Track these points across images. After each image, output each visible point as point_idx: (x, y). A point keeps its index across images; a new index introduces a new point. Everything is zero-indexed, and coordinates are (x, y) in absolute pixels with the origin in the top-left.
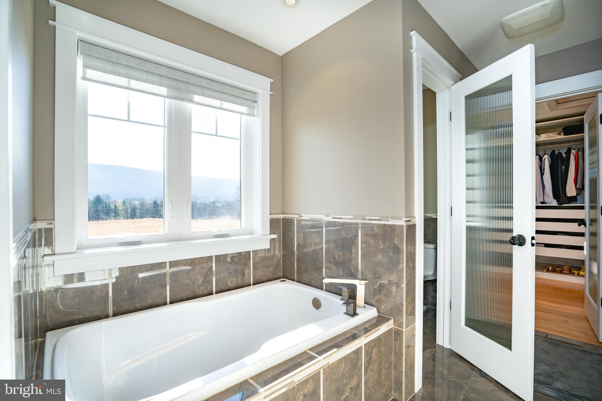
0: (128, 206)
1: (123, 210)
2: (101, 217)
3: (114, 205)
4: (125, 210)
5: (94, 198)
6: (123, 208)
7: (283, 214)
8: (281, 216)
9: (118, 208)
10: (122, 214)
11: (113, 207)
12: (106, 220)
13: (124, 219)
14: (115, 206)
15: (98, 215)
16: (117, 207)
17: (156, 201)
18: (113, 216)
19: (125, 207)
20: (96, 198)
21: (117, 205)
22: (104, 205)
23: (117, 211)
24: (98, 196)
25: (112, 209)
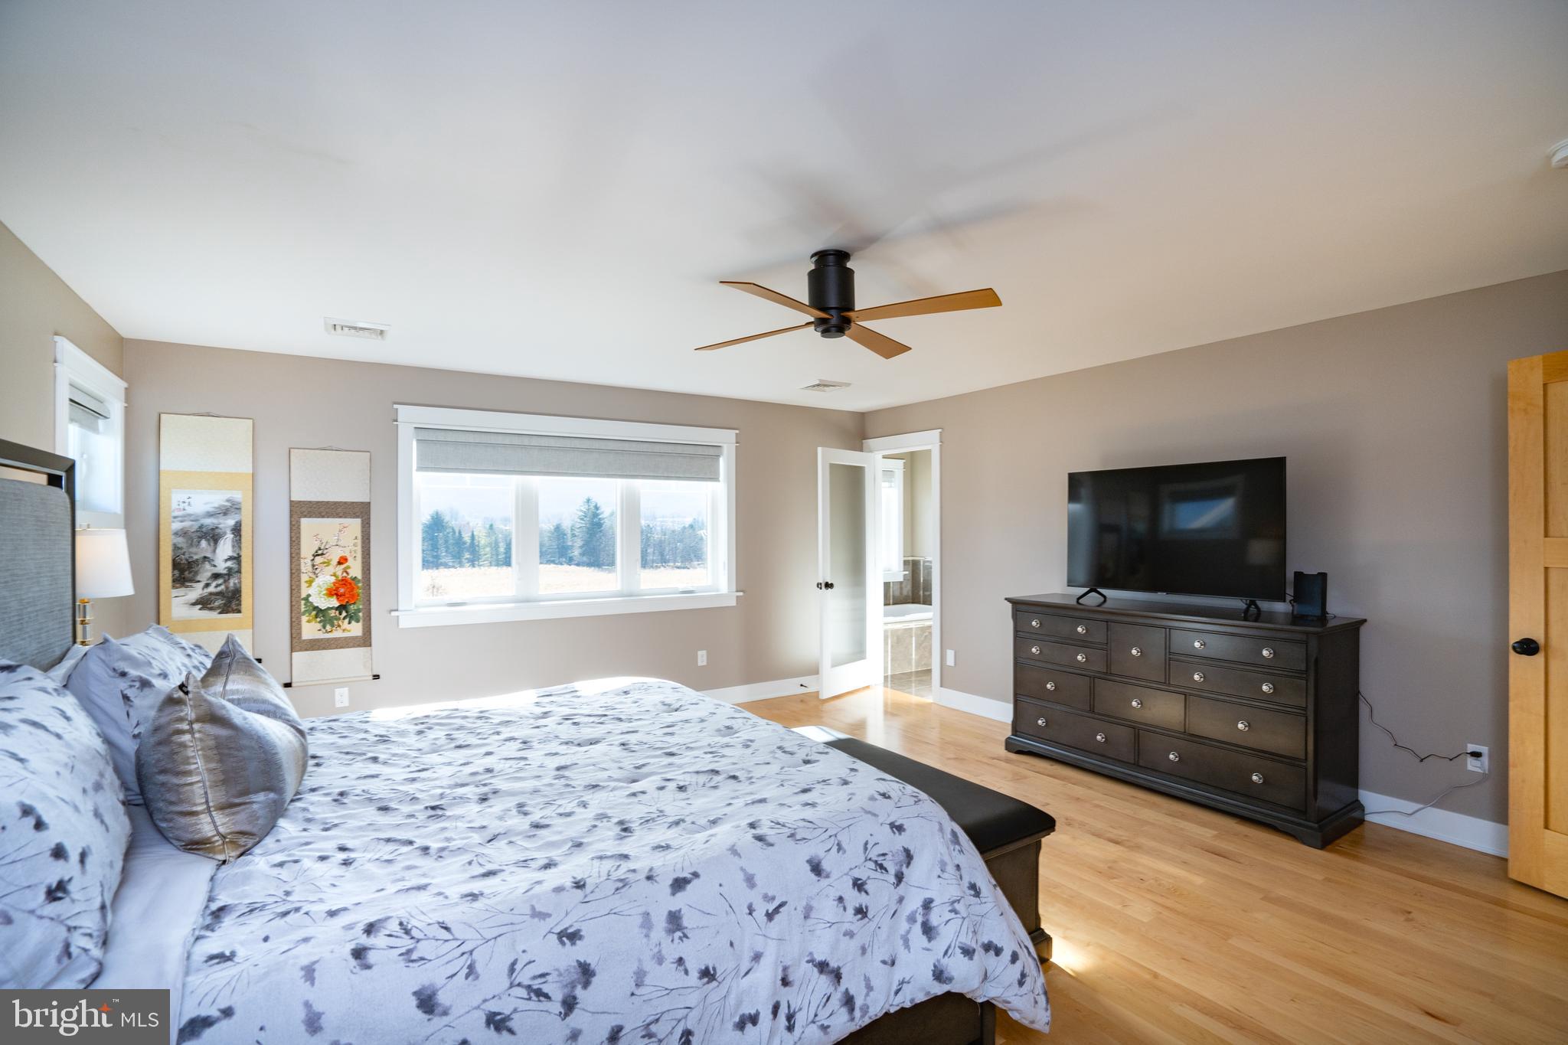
0: (500, 536)
1: (487, 546)
2: (443, 560)
3: (470, 534)
4: (493, 545)
5: (429, 518)
6: (488, 540)
7: (912, 556)
8: (910, 558)
9: (479, 542)
10: (486, 555)
11: (467, 538)
12: (453, 567)
13: (491, 565)
14: (473, 535)
15: (437, 557)
16: (476, 538)
17: (559, 524)
18: (467, 559)
19: (493, 538)
20: (433, 518)
21: (475, 533)
22: (448, 533)
23: (477, 548)
24: (437, 513)
25: (465, 543)
